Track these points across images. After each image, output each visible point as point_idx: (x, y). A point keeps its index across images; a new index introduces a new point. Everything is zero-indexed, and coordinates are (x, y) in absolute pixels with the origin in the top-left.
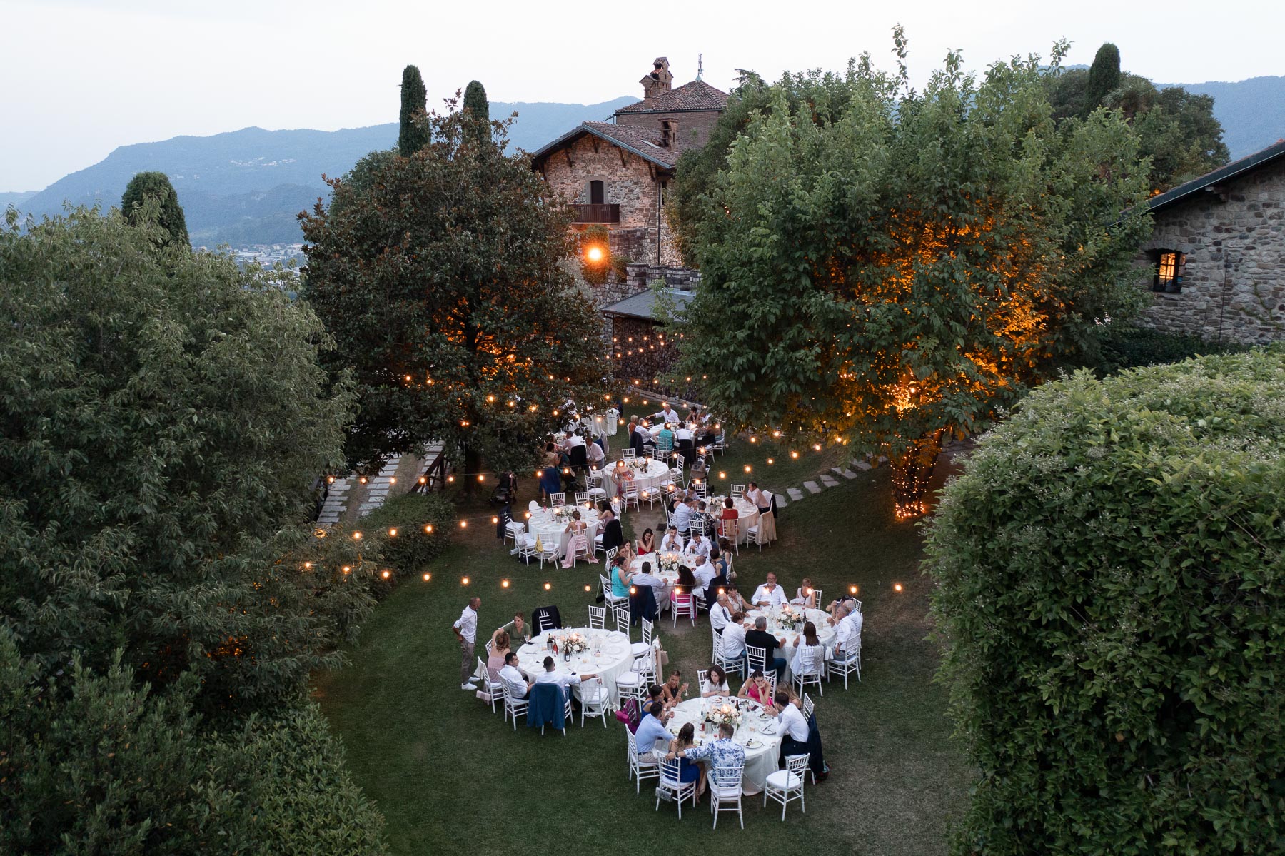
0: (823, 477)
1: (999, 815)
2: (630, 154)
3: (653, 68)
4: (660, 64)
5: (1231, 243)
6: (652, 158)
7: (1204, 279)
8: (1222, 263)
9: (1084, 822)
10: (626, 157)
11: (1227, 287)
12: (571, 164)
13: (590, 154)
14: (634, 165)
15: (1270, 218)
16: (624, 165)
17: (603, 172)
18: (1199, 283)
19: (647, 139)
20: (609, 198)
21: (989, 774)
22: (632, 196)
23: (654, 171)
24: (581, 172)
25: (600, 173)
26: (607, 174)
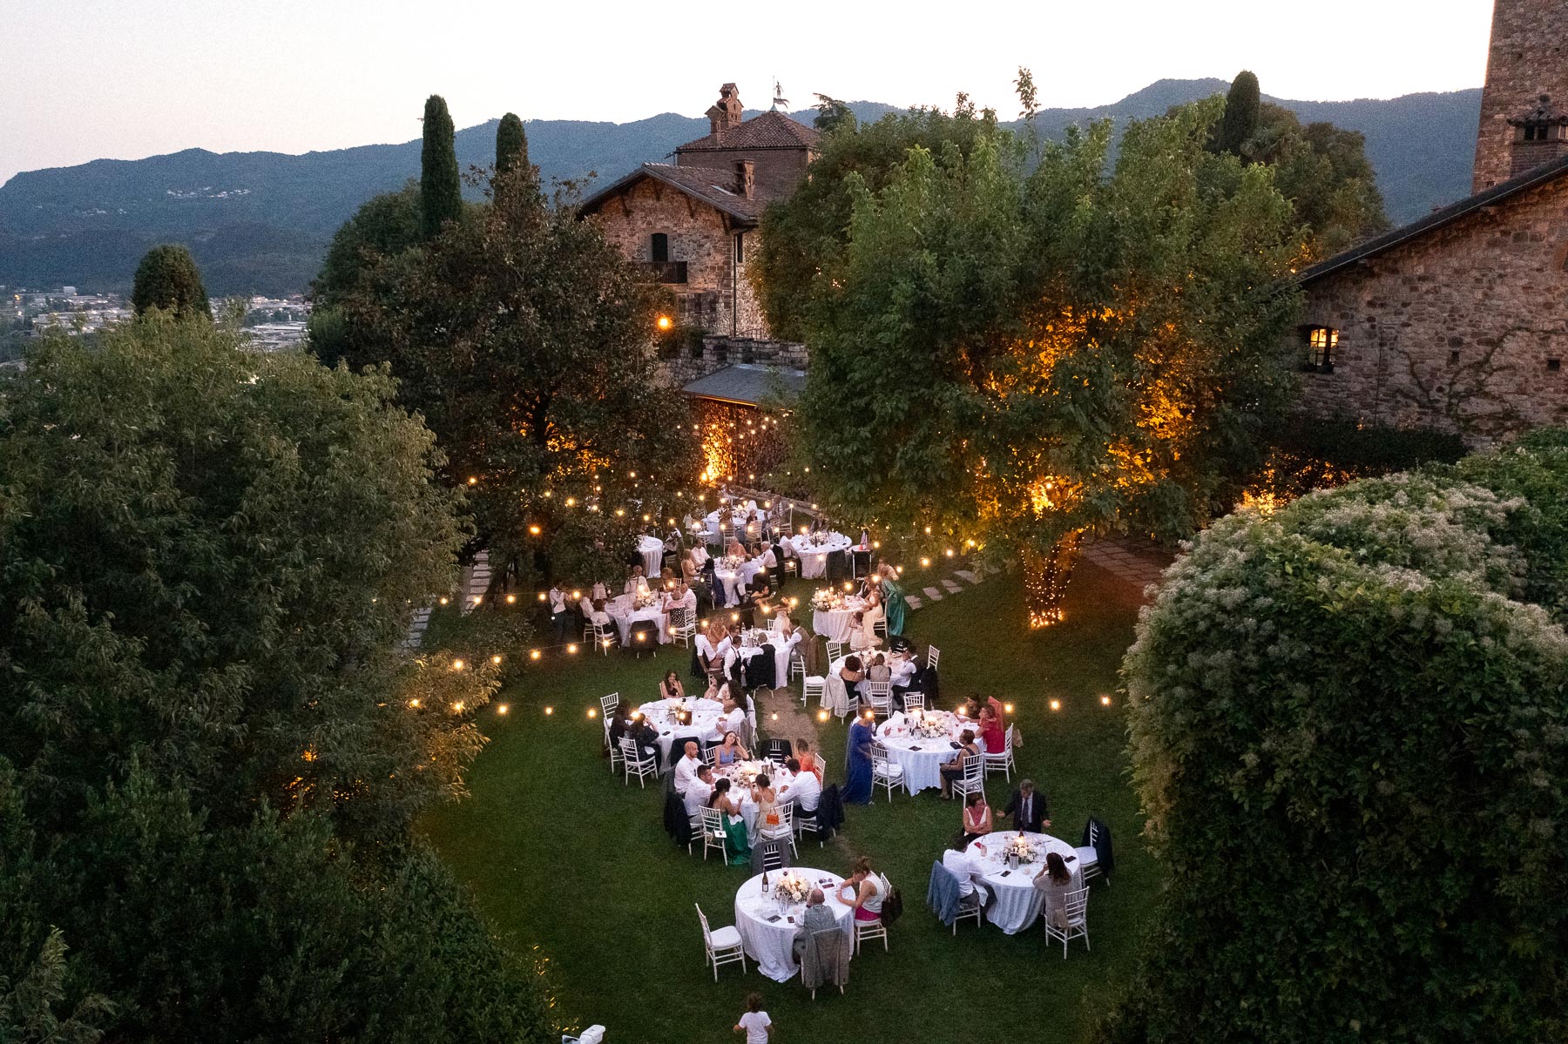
0: (946, 583)
1: (1192, 907)
2: (699, 201)
3: (720, 96)
4: (728, 91)
5: (1386, 319)
6: (726, 208)
7: (1358, 358)
8: (1377, 340)
9: (1269, 904)
10: (695, 206)
11: (1383, 365)
12: (628, 213)
13: (651, 202)
14: (703, 215)
15: (1427, 292)
16: (692, 216)
17: (666, 224)
18: (1352, 363)
19: (718, 184)
20: (674, 254)
21: (1181, 869)
22: (701, 252)
23: (727, 222)
24: (639, 223)
25: (663, 224)
26: (671, 225)
